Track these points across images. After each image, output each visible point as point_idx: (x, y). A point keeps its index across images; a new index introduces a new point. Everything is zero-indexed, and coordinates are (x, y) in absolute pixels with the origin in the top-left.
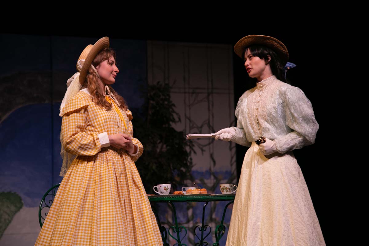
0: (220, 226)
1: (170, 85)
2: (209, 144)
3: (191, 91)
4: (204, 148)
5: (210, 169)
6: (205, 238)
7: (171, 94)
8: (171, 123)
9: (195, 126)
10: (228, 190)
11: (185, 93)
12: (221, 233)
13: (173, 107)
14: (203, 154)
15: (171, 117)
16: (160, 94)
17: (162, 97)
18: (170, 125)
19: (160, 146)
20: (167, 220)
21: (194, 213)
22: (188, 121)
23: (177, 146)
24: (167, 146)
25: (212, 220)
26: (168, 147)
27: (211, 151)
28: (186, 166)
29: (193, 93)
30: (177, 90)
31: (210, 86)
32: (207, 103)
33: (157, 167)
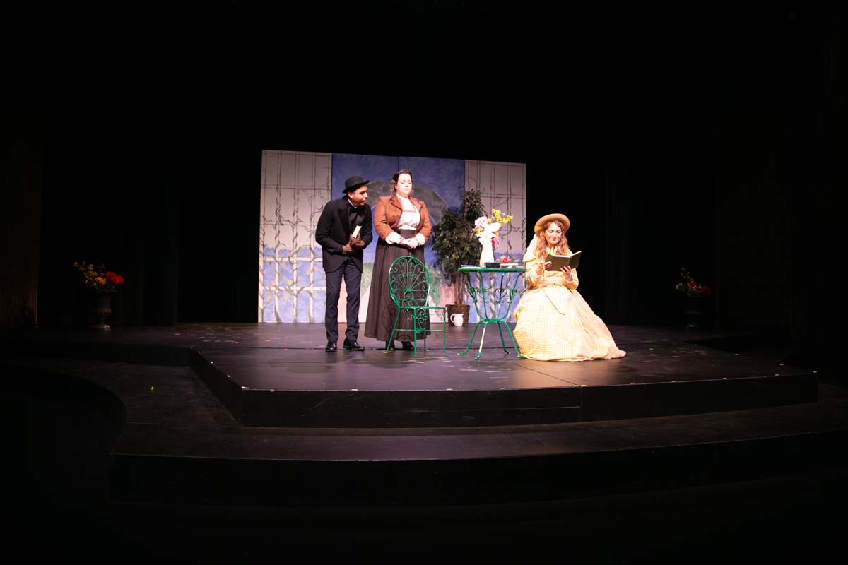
1: (481, 192)
2: (507, 234)
3: (495, 196)
4: (504, 237)
5: (507, 252)
7: (481, 198)
11: (491, 197)
13: (482, 207)
14: (502, 241)
16: (474, 198)
17: (475, 200)
25: (507, 287)
27: (509, 239)
29: (497, 197)
30: (486, 195)
31: (509, 193)
32: (506, 205)
33: (470, 249)
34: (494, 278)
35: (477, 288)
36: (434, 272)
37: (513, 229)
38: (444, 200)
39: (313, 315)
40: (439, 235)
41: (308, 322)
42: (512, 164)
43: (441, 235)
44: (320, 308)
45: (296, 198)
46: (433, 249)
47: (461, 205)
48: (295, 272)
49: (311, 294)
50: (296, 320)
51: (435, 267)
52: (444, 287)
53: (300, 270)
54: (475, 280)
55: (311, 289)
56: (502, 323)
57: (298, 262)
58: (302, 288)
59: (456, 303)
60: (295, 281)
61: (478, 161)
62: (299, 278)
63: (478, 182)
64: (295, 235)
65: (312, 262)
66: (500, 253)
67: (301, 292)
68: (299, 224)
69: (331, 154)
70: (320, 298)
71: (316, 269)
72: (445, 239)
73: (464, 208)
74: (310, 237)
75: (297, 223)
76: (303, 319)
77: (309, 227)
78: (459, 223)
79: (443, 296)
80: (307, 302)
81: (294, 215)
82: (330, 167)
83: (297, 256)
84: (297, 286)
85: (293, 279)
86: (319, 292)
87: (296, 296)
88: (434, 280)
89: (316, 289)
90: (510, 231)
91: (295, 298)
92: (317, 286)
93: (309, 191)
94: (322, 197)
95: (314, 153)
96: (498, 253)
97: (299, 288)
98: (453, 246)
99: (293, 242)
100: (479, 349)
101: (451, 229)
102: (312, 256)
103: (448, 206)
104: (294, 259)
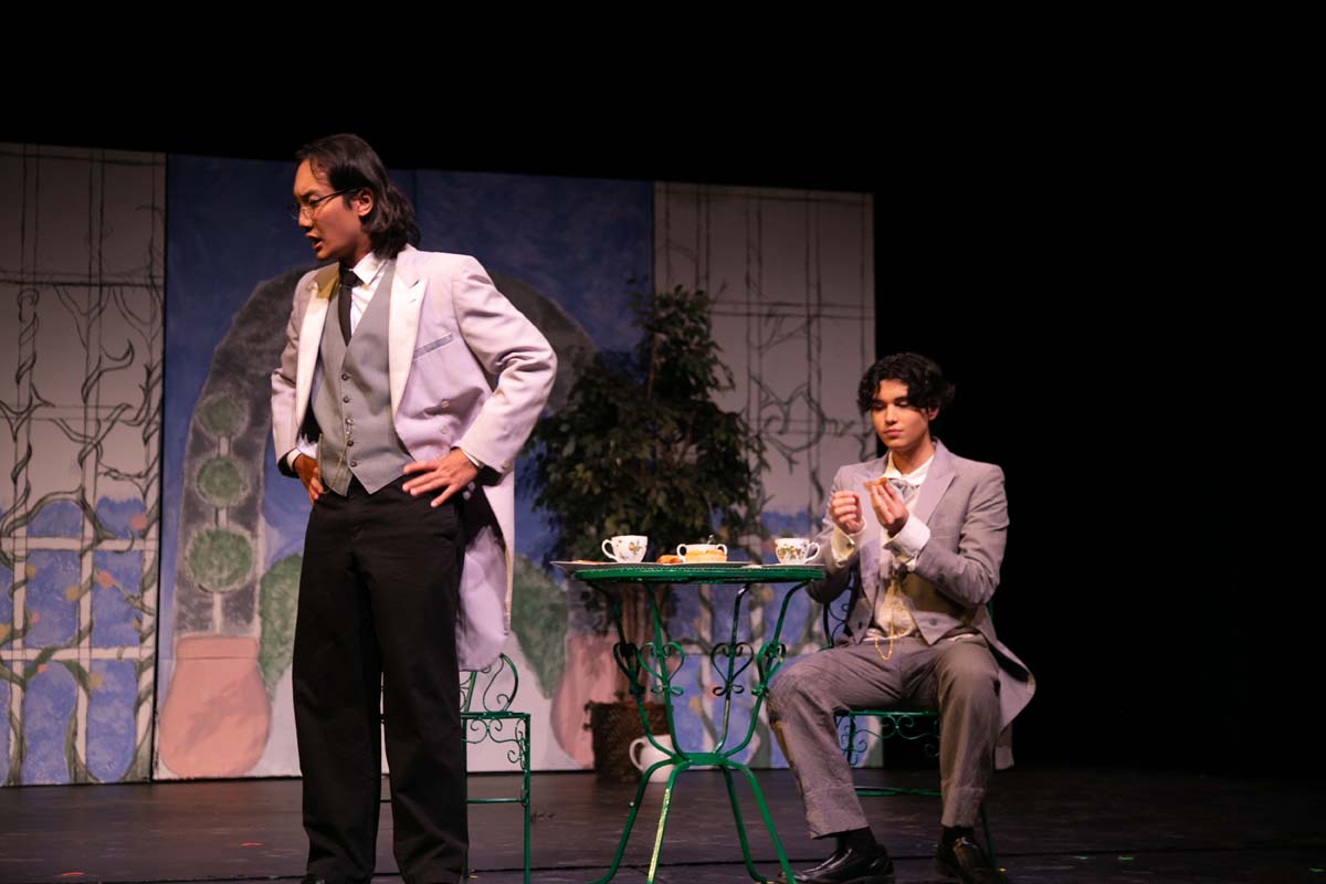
0: (771, 646)
1: (712, 297)
2: (809, 445)
3: (765, 310)
4: (795, 456)
5: (810, 509)
6: (737, 674)
7: (715, 319)
8: (709, 390)
9: (772, 398)
10: (795, 553)
11: (749, 315)
12: (775, 662)
13: (714, 350)
14: (791, 470)
15: (710, 378)
16: (684, 316)
17: (688, 324)
18: (708, 396)
19: (680, 446)
20: (699, 635)
21: (765, 619)
22: (755, 386)
23: (724, 449)
24: (699, 449)
26: (703, 452)
27: (814, 463)
28: (743, 498)
29: (769, 315)
30: (729, 308)
31: (814, 300)
32: (805, 342)
33: (669, 501)
34: (763, 604)
35: (700, 642)
36: (545, 585)
37: (830, 428)
38: (579, 327)
39: (87, 754)
40: (559, 450)
41: (65, 779)
42: (823, 195)
43: (569, 450)
44: (116, 726)
45: (28, 311)
46: (539, 503)
47: (641, 345)
48: (20, 595)
49: (80, 675)
50: (15, 775)
51: (547, 566)
52: (584, 636)
53: (41, 586)
54: (693, 614)
55: (83, 654)
56: (737, 770)
57: (30, 555)
58: (45, 656)
59: (620, 694)
60: (19, 625)
61: (703, 188)
62: (35, 618)
63: (703, 263)
64: (22, 454)
65: (88, 560)
66: (782, 512)
67: (42, 668)
68: (39, 413)
69: (161, 157)
70: (118, 688)
71: (105, 578)
72: (580, 467)
73: (649, 350)
74: (81, 461)
75: (30, 408)
76: (46, 771)
77: (77, 426)
78: (630, 407)
79: (580, 671)
80: (67, 707)
81: (18, 382)
82: (161, 204)
83: (30, 534)
84: (25, 646)
85: (12, 620)
86: (112, 666)
87: (24, 685)
88: (547, 613)
89: (100, 653)
90: (819, 435)
91: (17, 689)
92: (107, 643)
93: (80, 295)
94: (127, 314)
95: (97, 153)
96: (776, 516)
97: (32, 654)
98: (606, 491)
99: (15, 481)
100: (649, 866)
101: (601, 431)
102: (89, 531)
103: (596, 349)
104: (19, 544)
